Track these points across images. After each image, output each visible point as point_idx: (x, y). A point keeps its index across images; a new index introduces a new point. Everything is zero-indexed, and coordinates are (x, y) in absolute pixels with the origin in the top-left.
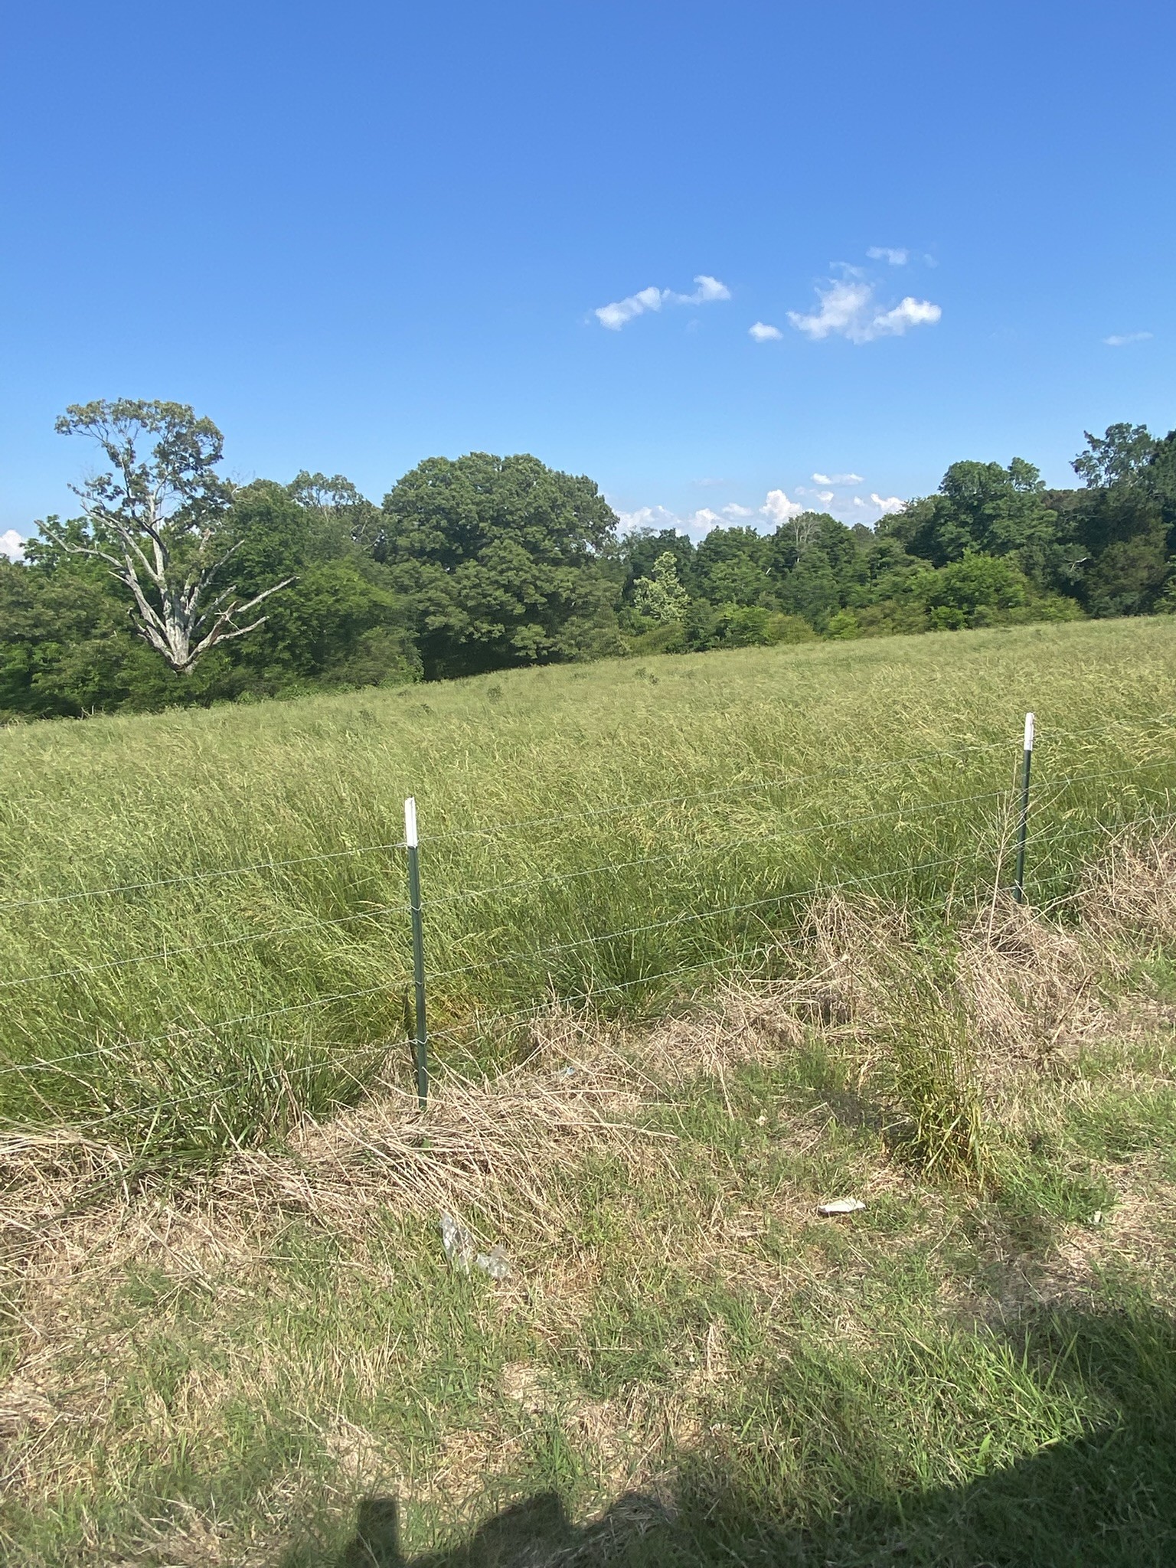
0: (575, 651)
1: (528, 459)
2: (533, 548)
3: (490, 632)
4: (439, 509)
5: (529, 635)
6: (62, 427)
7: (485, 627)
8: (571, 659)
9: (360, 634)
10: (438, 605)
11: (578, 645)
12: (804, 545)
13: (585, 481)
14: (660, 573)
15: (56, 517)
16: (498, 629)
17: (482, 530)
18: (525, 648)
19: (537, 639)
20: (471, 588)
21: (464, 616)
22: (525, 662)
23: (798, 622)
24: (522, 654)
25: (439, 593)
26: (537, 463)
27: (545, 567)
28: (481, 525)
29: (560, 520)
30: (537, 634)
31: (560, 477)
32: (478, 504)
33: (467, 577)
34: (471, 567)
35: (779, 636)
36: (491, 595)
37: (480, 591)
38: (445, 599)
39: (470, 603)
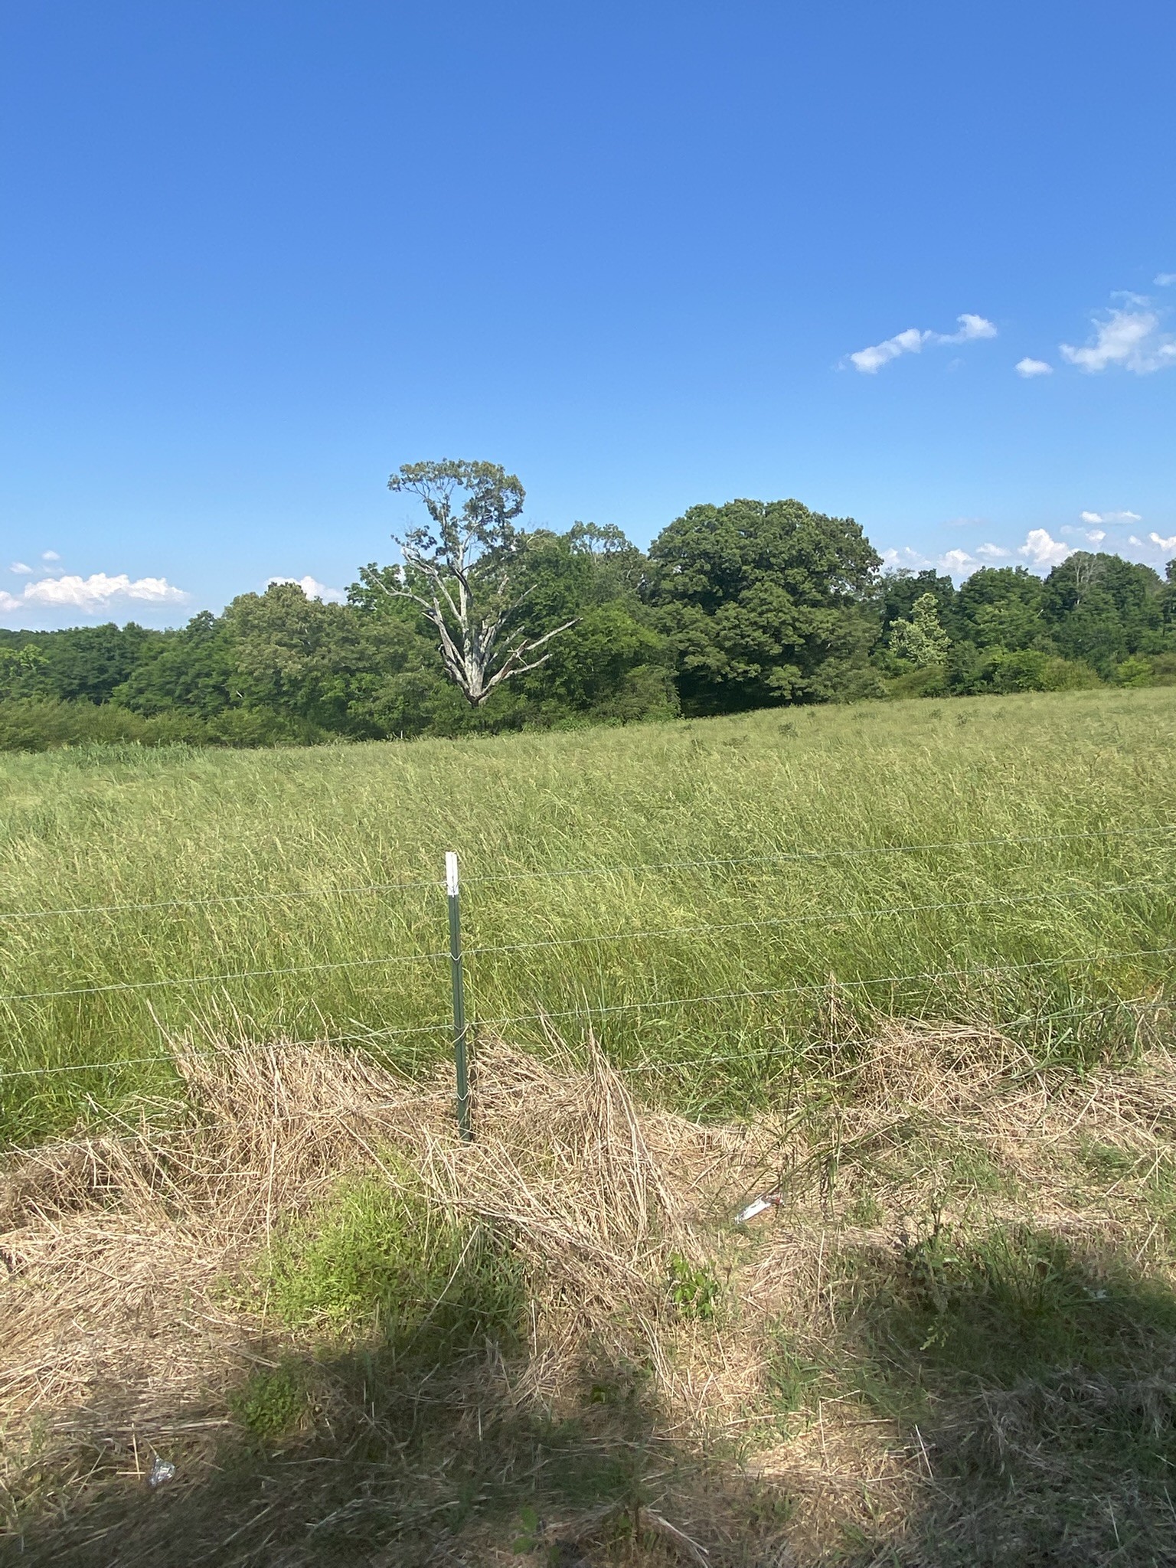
0: (830, 692)
1: (791, 503)
2: (792, 589)
3: (746, 672)
4: (705, 555)
5: (785, 675)
6: (394, 484)
7: (742, 667)
8: (824, 701)
9: (626, 672)
10: (698, 645)
11: (834, 687)
12: (1085, 585)
13: (850, 523)
14: (918, 614)
15: (375, 564)
16: (754, 669)
17: (745, 572)
18: (779, 688)
19: (793, 679)
20: (730, 629)
21: (723, 656)
22: (781, 702)
23: (1081, 667)
24: (776, 694)
25: (699, 634)
26: (800, 507)
27: (805, 608)
28: (744, 568)
29: (822, 562)
30: (793, 675)
31: (822, 520)
32: (741, 548)
33: (727, 619)
34: (731, 609)
35: (1057, 683)
36: (749, 636)
37: (738, 632)
38: (704, 640)
39: (728, 644)
